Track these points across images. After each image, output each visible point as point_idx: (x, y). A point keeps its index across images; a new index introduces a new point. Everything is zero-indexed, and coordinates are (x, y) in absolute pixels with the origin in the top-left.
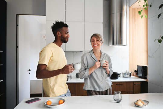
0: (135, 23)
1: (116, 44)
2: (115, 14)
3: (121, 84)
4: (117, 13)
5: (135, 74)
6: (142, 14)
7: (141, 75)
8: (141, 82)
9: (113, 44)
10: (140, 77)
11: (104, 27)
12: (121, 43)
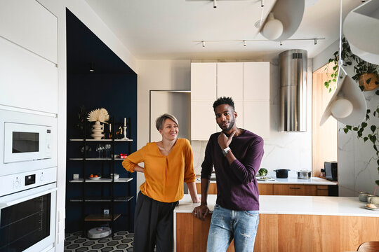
0: (322, 97)
1: (291, 130)
2: (289, 87)
3: (297, 187)
4: (291, 85)
5: (321, 175)
6: (330, 87)
7: (331, 177)
8: (329, 186)
9: (286, 130)
10: (328, 180)
11: (272, 103)
12: (298, 129)
